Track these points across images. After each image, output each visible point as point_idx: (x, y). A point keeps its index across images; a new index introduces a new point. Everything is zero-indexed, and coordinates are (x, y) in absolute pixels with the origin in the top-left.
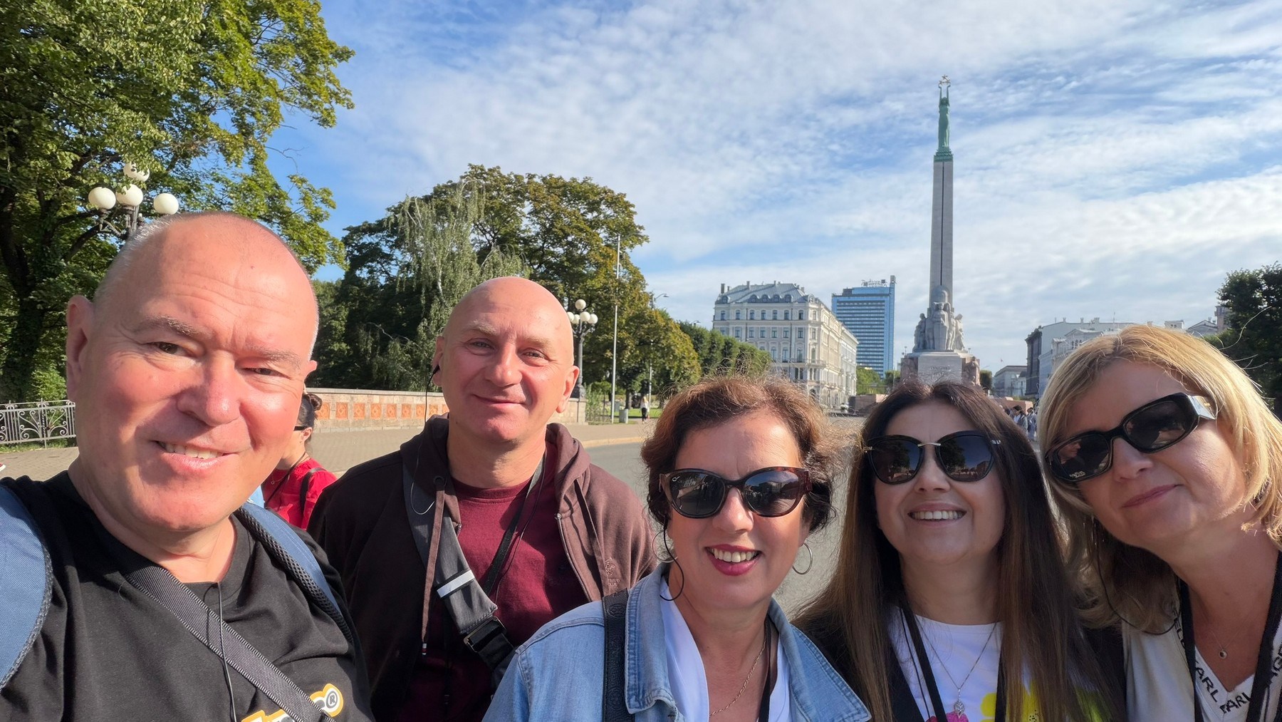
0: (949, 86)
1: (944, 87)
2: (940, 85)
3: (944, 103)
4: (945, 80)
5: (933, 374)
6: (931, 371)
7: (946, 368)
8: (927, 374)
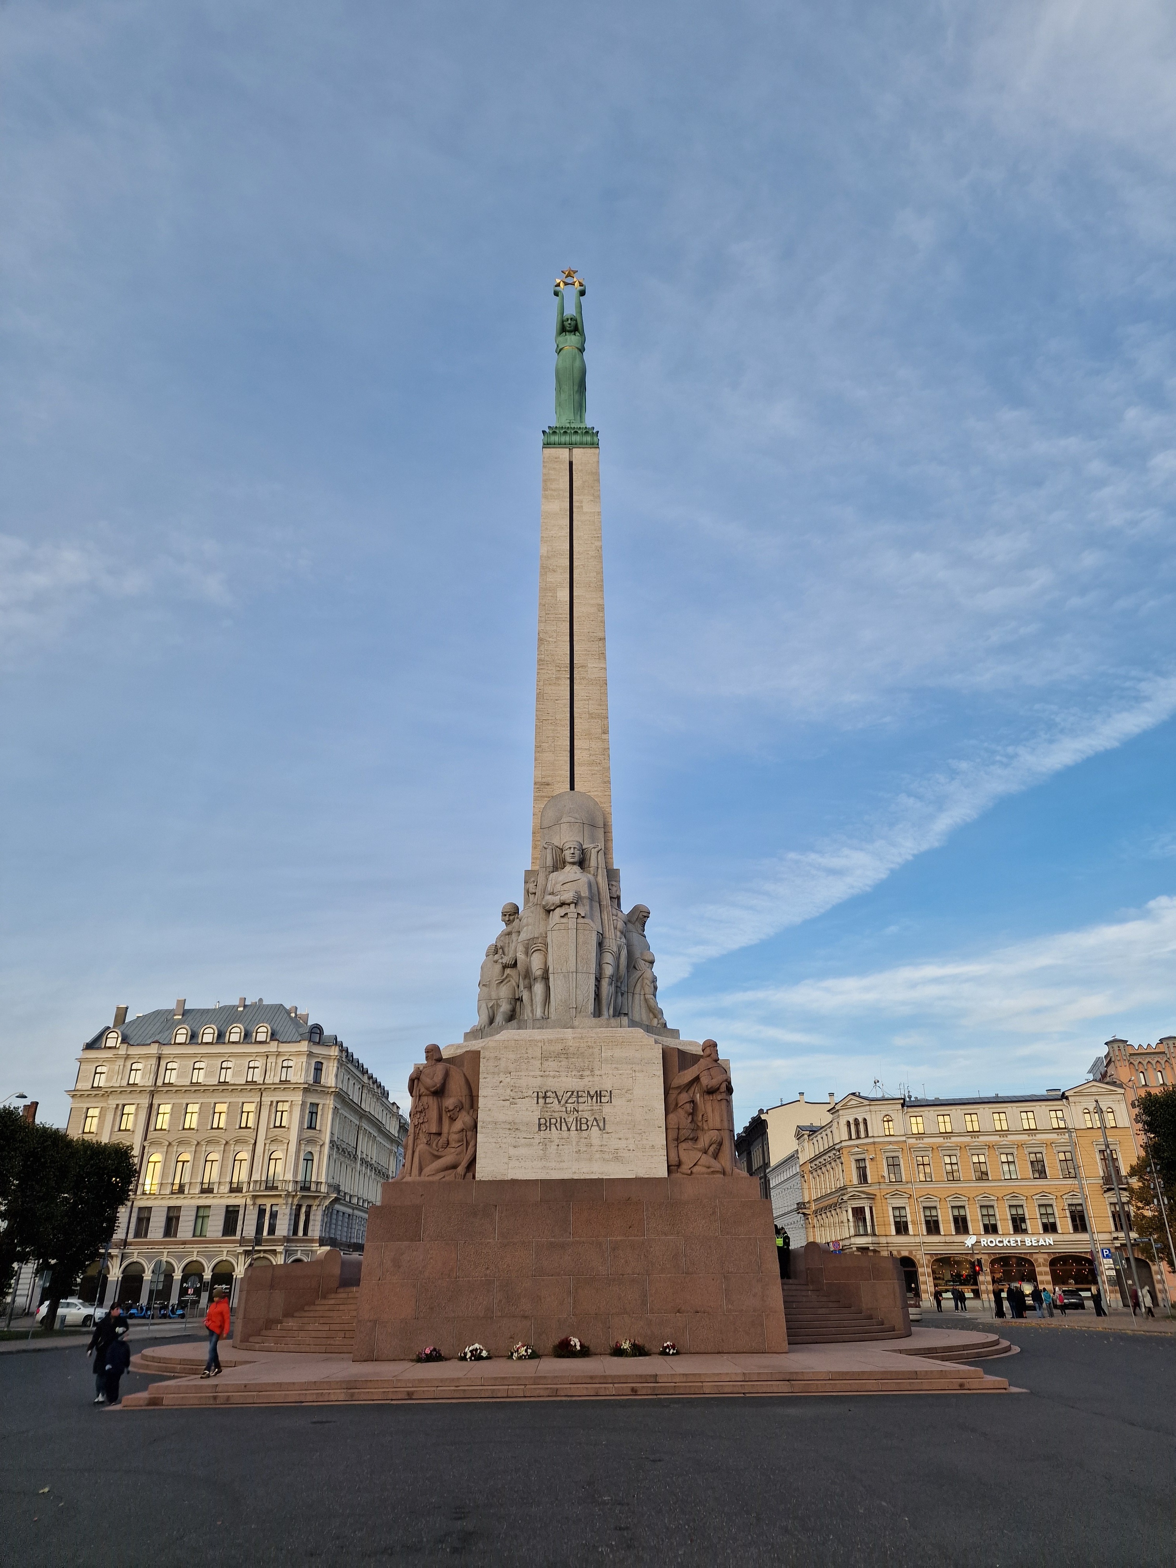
5: (544, 1125)
6: (529, 1111)
7: (599, 1095)
8: (513, 1127)
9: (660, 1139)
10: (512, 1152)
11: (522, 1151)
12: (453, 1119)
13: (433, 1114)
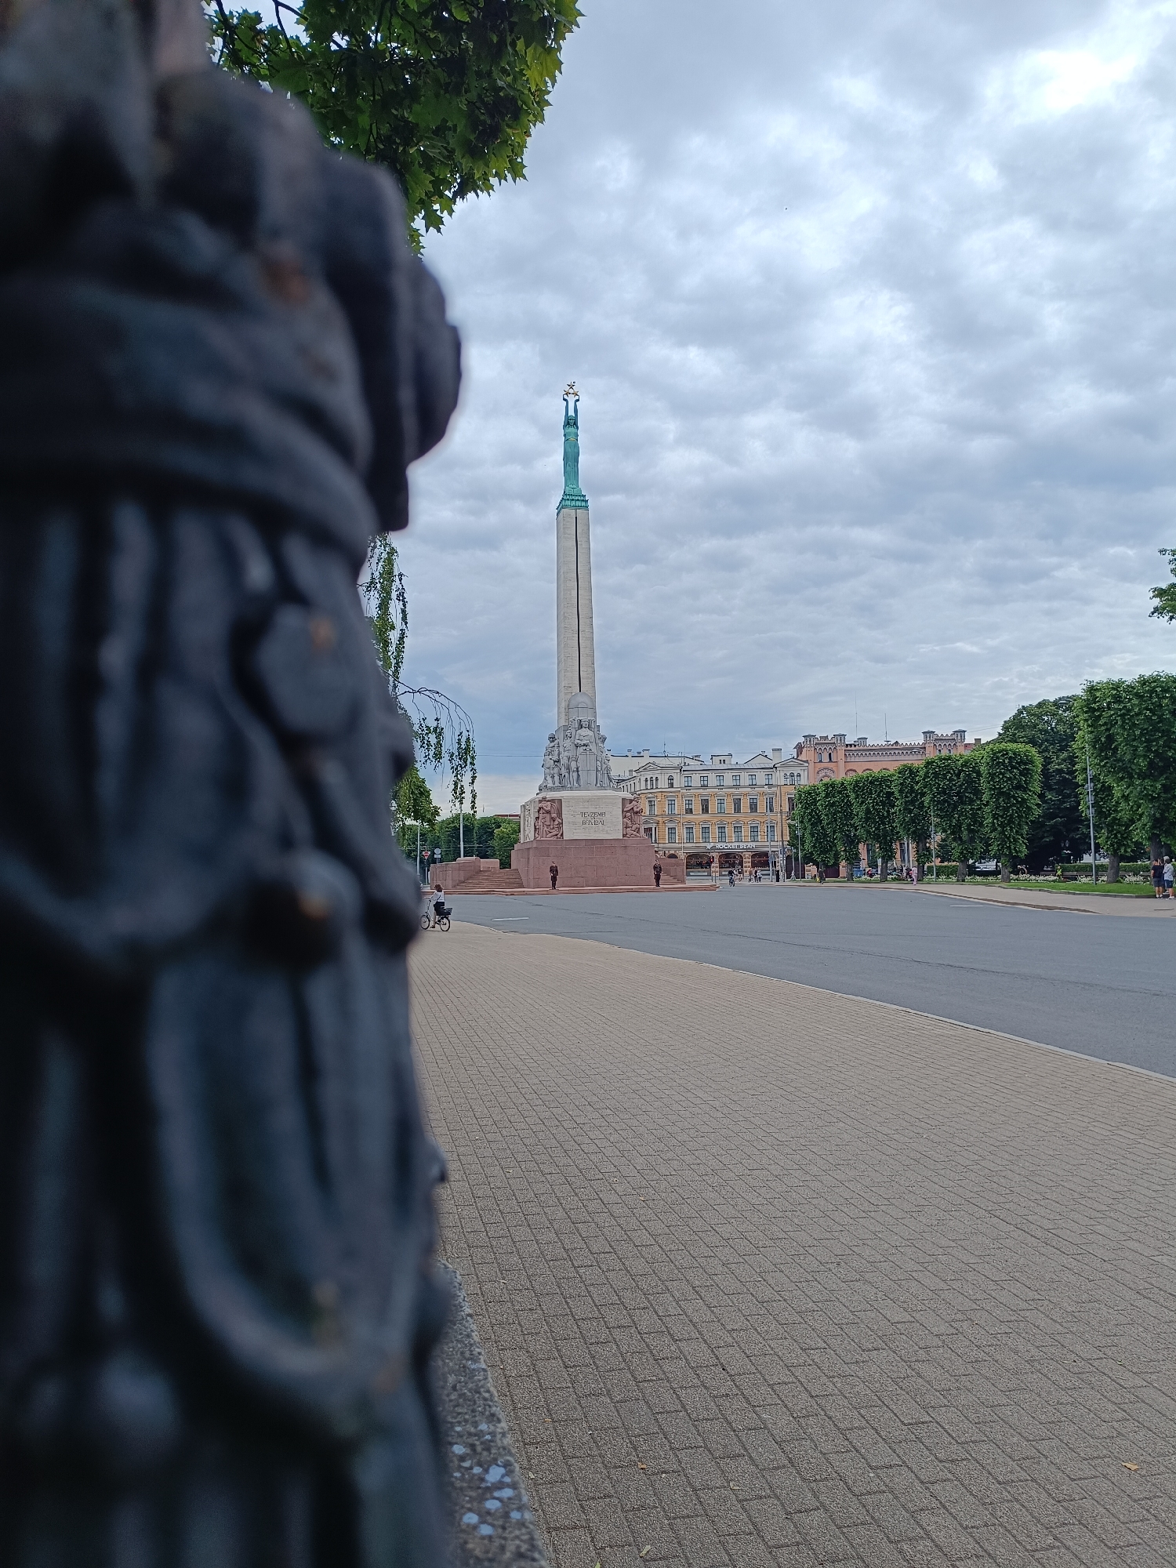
0: (578, 400)
1: (571, 399)
2: (566, 397)
3: (571, 422)
4: (571, 391)
5: (584, 823)
6: (580, 819)
7: (601, 814)
8: (574, 823)
9: (621, 827)
10: (574, 831)
11: (577, 831)
12: (554, 821)
13: (548, 818)
